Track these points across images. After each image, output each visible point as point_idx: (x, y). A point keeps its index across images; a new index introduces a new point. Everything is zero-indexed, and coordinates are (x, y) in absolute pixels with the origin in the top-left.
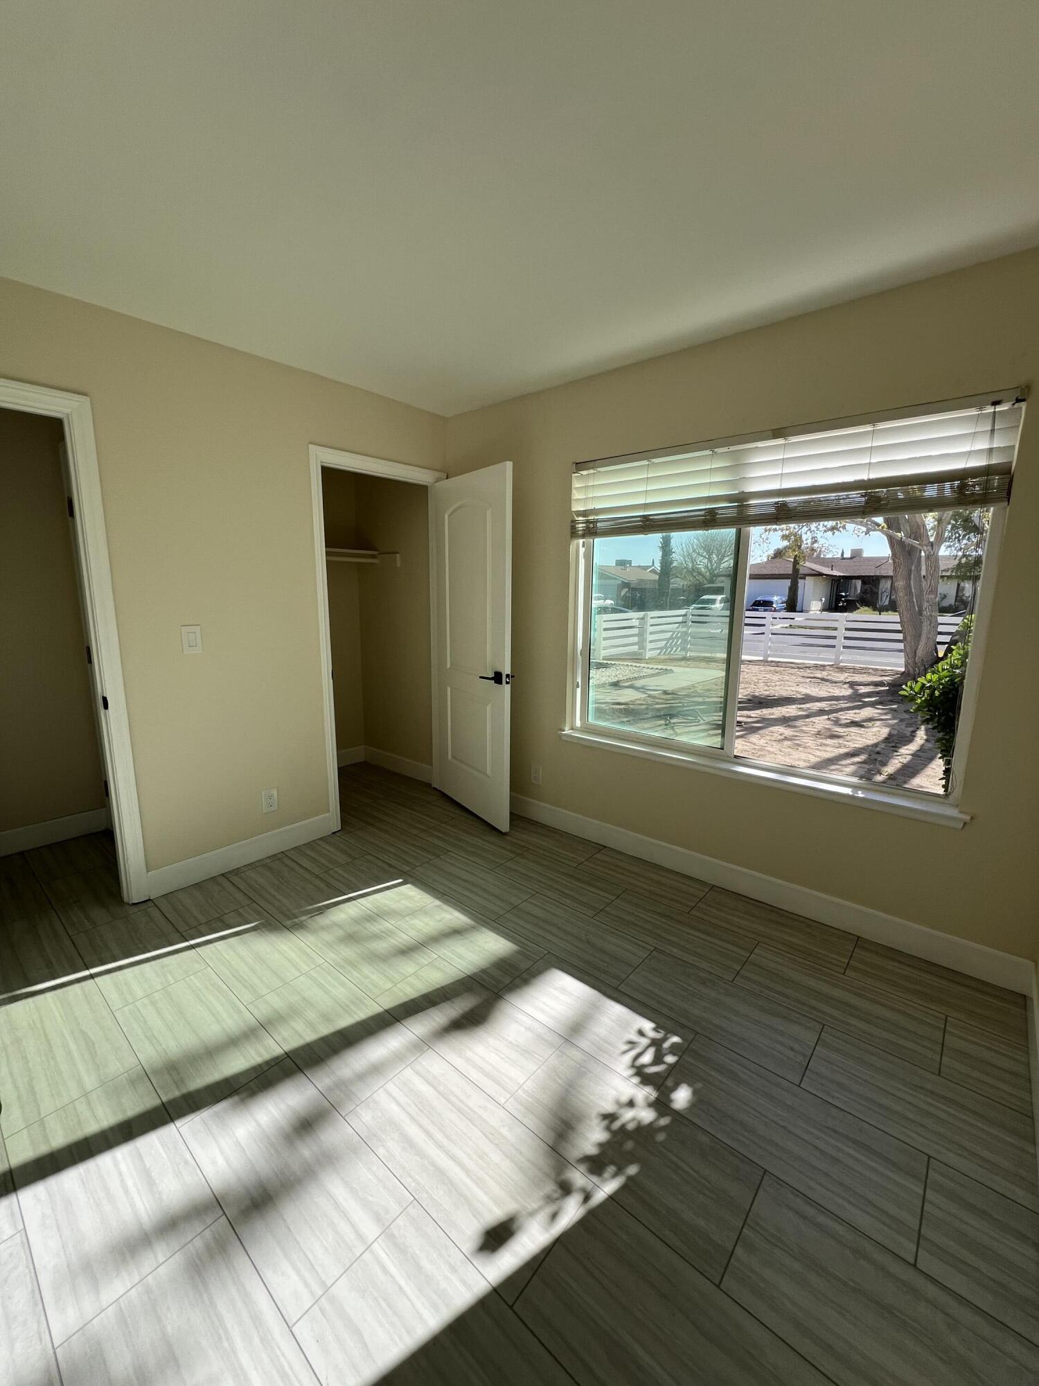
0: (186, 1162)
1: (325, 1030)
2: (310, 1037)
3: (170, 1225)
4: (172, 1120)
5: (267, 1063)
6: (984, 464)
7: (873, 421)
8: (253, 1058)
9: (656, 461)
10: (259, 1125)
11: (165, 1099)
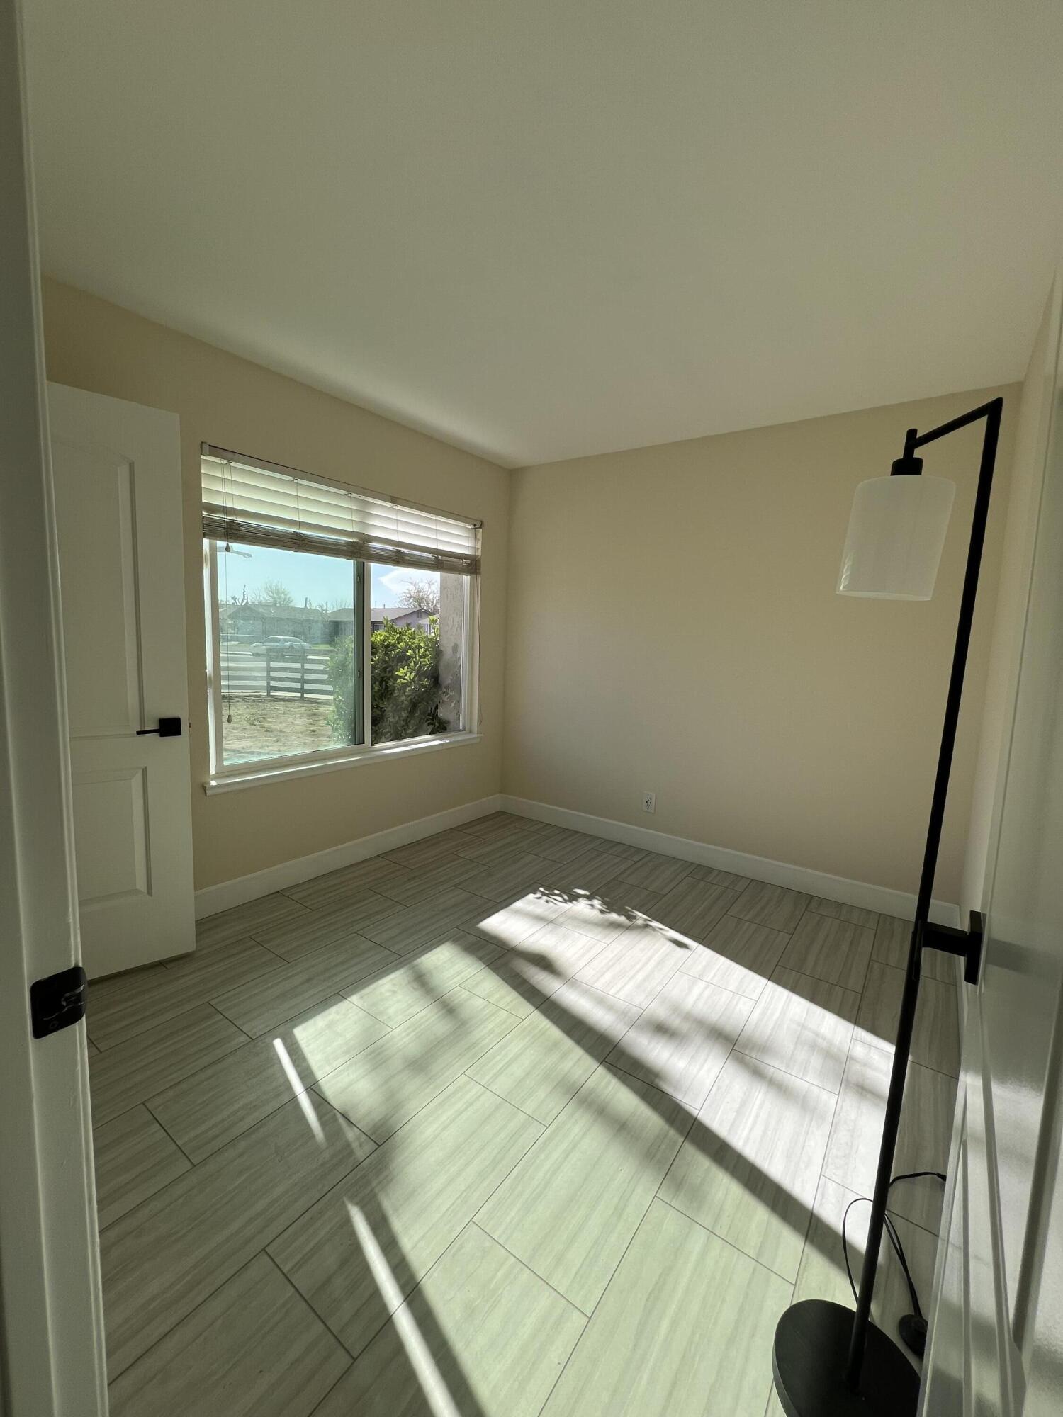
0: (719, 1088)
1: (568, 1043)
2: (578, 1052)
3: (757, 1073)
4: (695, 1119)
5: (615, 1074)
6: (467, 553)
7: (436, 514)
8: (614, 1086)
9: (300, 481)
10: (671, 1055)
11: (681, 1140)
